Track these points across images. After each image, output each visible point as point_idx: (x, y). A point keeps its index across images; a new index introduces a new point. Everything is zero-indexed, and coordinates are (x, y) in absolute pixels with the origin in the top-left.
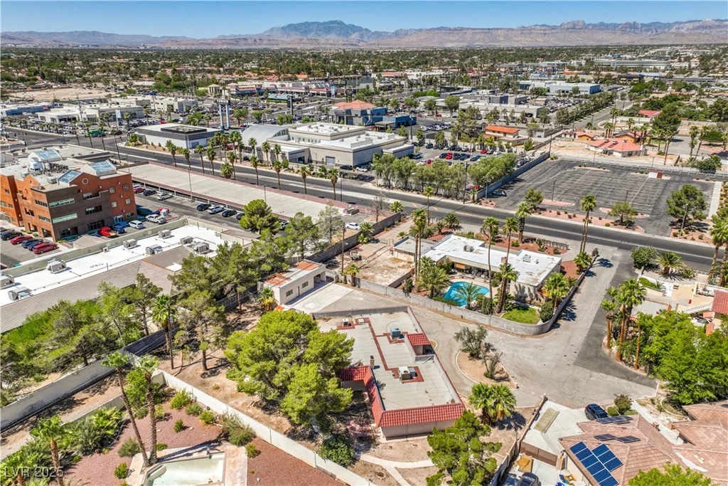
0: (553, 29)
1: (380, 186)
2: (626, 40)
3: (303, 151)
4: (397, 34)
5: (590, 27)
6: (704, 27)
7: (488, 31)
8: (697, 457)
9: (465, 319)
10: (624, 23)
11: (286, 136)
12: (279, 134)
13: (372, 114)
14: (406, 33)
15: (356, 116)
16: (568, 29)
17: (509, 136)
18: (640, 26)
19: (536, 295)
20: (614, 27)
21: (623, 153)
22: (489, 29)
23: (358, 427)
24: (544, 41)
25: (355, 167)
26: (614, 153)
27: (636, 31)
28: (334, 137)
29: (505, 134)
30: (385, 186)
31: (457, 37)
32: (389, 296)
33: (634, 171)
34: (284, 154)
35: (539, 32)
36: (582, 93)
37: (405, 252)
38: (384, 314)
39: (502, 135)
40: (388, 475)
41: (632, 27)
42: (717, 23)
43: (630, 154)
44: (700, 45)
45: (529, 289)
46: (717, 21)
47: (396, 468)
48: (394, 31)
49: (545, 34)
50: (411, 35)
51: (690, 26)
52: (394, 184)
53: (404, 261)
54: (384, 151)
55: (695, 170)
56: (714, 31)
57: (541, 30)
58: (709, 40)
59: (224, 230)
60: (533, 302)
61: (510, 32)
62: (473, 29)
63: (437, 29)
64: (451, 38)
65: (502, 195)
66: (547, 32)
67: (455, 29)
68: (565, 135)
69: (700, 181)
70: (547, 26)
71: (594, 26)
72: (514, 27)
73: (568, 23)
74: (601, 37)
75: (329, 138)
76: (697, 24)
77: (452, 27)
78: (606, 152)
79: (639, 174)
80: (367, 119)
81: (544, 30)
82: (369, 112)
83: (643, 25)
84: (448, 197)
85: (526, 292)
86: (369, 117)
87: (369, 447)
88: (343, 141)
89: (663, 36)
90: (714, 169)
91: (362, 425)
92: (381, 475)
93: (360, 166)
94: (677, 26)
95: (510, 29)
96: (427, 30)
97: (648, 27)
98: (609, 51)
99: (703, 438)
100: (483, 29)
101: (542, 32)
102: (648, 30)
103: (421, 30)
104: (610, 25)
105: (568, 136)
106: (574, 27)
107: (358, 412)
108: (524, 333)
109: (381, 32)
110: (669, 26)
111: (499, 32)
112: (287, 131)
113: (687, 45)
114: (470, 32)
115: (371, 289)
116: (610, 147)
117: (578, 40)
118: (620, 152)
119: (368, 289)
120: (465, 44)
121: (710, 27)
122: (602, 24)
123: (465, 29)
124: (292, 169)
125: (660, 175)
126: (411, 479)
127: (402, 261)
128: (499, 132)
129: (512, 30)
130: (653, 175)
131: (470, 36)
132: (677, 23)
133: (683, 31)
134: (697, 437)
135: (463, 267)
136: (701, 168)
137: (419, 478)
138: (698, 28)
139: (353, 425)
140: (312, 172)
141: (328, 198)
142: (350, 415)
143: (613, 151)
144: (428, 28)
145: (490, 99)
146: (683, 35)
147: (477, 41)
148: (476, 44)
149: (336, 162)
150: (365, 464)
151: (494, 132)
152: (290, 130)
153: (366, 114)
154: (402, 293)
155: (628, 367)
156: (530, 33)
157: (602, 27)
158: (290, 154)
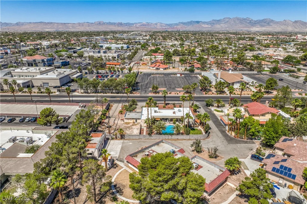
0: (92, 24)
1: (82, 93)
2: (120, 29)
3: (28, 82)
4: (17, 24)
5: (106, 24)
6: (144, 25)
7: (64, 24)
8: (299, 159)
9: (179, 139)
10: (117, 22)
11: (10, 75)
12: (6, 75)
13: (47, 61)
14: (23, 24)
15: (39, 62)
16: (98, 24)
17: (117, 66)
18: (123, 24)
19: (195, 123)
20: (114, 24)
21: (163, 68)
22: (64, 23)
24: (89, 29)
25: (61, 86)
26: (160, 69)
27: (122, 26)
28: (42, 73)
29: (115, 65)
30: (86, 93)
31: (50, 27)
32: (141, 139)
33: (172, 74)
34: (19, 84)
35: (86, 25)
36: (124, 48)
37: (131, 119)
38: (156, 146)
39: (114, 66)
41: (120, 24)
42: (147, 24)
43: (165, 69)
44: (146, 31)
45: (192, 121)
46: (147, 23)
48: (15, 23)
49: (89, 26)
50: (25, 25)
51: (139, 24)
52: (89, 91)
53: (132, 123)
54: (71, 77)
55: (188, 72)
56: (147, 26)
57: (87, 24)
58: (146, 29)
59: (33, 128)
60: (194, 126)
61: (74, 25)
62: (57, 23)
63: (39, 22)
64: (47, 27)
65: (138, 89)
66: (90, 25)
67: (48, 23)
68: (136, 64)
69: (193, 75)
70: (89, 23)
71: (107, 23)
72: (76, 23)
73: (97, 22)
74: (110, 27)
75: (40, 74)
76: (141, 24)
77: (46, 22)
78: (157, 69)
79: (173, 75)
80: (45, 63)
81: (88, 24)
82: (45, 60)
83: (124, 24)
84: (118, 93)
85: (191, 123)
86: (46, 62)
88: (47, 74)
89: (132, 28)
90: (194, 71)
93: (63, 85)
94: (135, 24)
95: (74, 24)
96: (33, 23)
97: (127, 24)
98: (117, 33)
99: (295, 153)
100: (62, 23)
101: (87, 25)
102: (126, 26)
103: (30, 23)
104: (113, 23)
105: (137, 64)
106: (100, 23)
108: (204, 138)
109: (8, 23)
110: (133, 24)
111: (69, 25)
112: (10, 72)
113: (141, 31)
114: (56, 24)
115: (131, 138)
116: (158, 67)
117: (102, 29)
118: (162, 68)
119: (129, 138)
120: (55, 30)
121: (146, 25)
122: (110, 23)
123: (53, 23)
124: (26, 92)
125: (181, 75)
127: (130, 123)
128: (113, 65)
129: (75, 24)
130: (179, 75)
131: (56, 26)
132: (135, 23)
133: (138, 26)
134: (293, 153)
135: (159, 119)
136: (190, 71)
138: (142, 25)
140: (40, 92)
141: (67, 102)
143: (160, 68)
144: (34, 22)
145: (93, 52)
146: (138, 28)
147: (60, 28)
148: (60, 29)
149: (50, 85)
151: (110, 65)
152: (12, 72)
153: (44, 61)
154: (148, 136)
155: (242, 139)
156: (83, 26)
157: (110, 24)
158: (23, 84)
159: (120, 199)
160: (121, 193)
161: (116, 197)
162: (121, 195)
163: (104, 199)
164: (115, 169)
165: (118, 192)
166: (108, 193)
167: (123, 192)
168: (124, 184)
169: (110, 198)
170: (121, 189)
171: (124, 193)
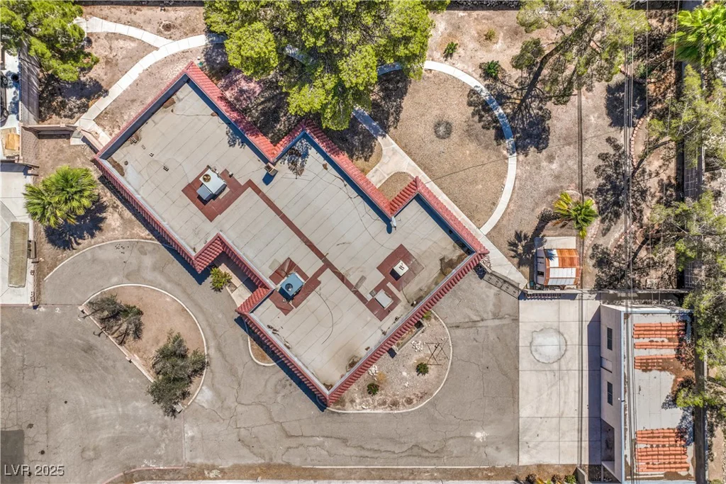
23: (244, 85)
40: (159, 33)
47: (157, 49)
87: (207, 60)
91: (242, 91)
92: (168, 27)
107: (263, 113)
126: (133, 45)
137: (124, 52)
139: (252, 85)
142: (267, 100)
150: (194, 32)
159: (474, 74)
160: (474, 98)
161: (487, 82)
162: (473, 92)
163: (525, 75)
164: (517, 228)
165: (485, 107)
166: (518, 102)
167: (470, 104)
168: (472, 146)
169: (507, 78)
170: (477, 118)
171: (465, 100)
